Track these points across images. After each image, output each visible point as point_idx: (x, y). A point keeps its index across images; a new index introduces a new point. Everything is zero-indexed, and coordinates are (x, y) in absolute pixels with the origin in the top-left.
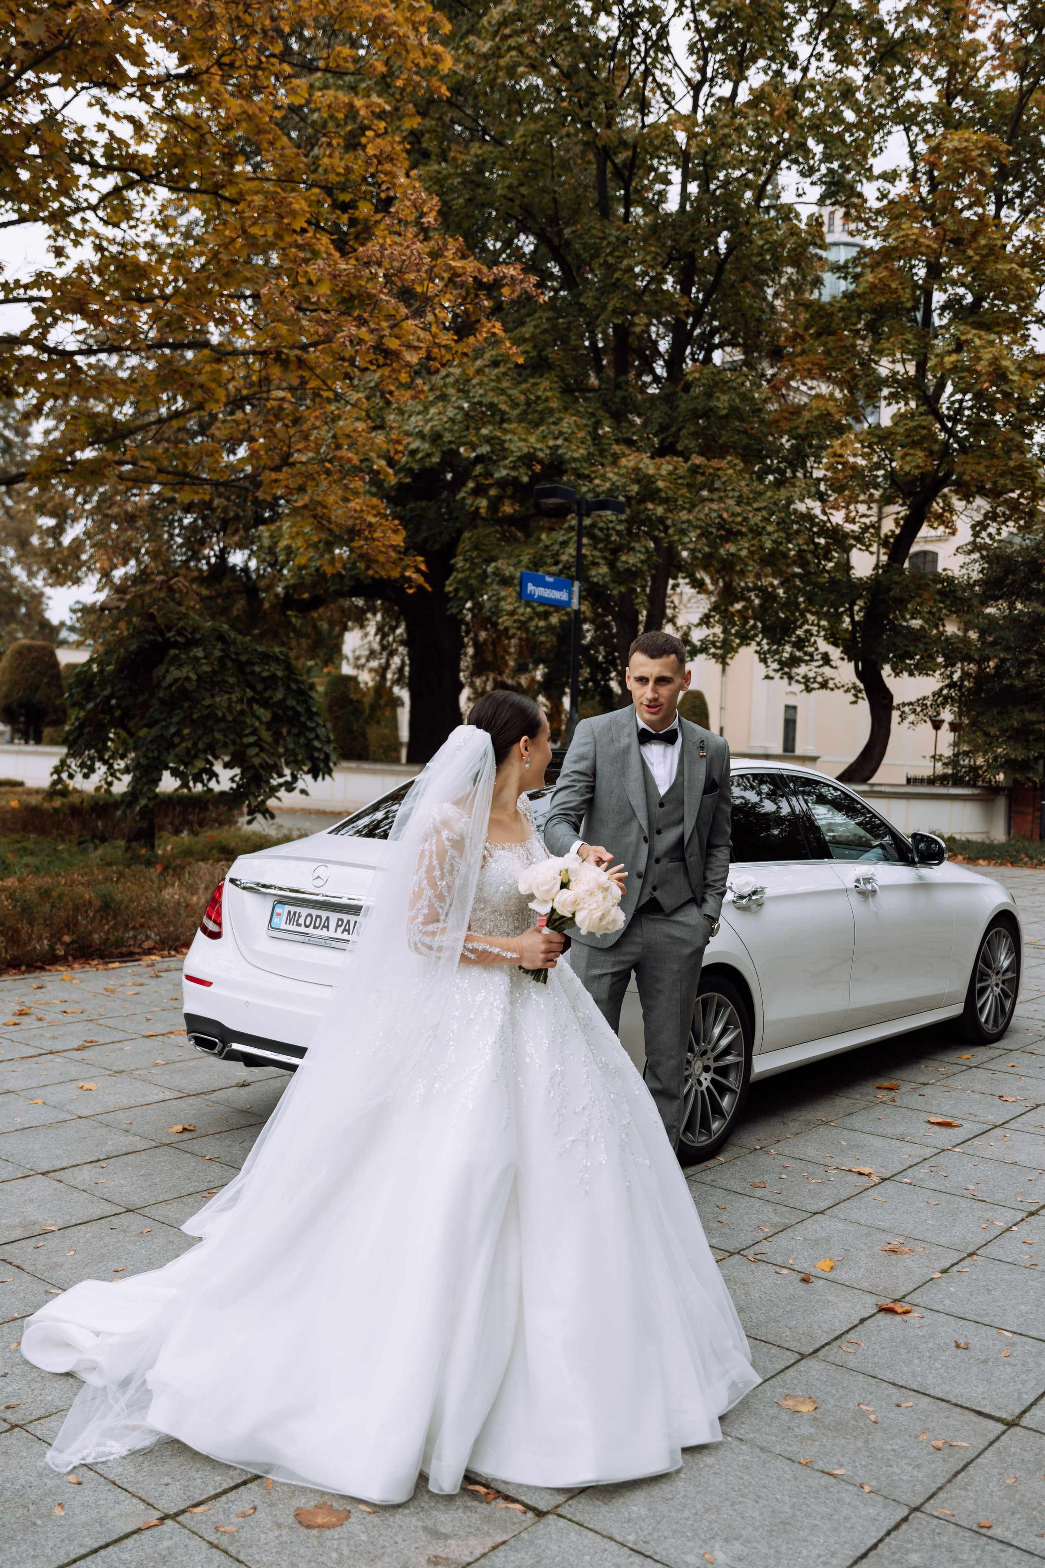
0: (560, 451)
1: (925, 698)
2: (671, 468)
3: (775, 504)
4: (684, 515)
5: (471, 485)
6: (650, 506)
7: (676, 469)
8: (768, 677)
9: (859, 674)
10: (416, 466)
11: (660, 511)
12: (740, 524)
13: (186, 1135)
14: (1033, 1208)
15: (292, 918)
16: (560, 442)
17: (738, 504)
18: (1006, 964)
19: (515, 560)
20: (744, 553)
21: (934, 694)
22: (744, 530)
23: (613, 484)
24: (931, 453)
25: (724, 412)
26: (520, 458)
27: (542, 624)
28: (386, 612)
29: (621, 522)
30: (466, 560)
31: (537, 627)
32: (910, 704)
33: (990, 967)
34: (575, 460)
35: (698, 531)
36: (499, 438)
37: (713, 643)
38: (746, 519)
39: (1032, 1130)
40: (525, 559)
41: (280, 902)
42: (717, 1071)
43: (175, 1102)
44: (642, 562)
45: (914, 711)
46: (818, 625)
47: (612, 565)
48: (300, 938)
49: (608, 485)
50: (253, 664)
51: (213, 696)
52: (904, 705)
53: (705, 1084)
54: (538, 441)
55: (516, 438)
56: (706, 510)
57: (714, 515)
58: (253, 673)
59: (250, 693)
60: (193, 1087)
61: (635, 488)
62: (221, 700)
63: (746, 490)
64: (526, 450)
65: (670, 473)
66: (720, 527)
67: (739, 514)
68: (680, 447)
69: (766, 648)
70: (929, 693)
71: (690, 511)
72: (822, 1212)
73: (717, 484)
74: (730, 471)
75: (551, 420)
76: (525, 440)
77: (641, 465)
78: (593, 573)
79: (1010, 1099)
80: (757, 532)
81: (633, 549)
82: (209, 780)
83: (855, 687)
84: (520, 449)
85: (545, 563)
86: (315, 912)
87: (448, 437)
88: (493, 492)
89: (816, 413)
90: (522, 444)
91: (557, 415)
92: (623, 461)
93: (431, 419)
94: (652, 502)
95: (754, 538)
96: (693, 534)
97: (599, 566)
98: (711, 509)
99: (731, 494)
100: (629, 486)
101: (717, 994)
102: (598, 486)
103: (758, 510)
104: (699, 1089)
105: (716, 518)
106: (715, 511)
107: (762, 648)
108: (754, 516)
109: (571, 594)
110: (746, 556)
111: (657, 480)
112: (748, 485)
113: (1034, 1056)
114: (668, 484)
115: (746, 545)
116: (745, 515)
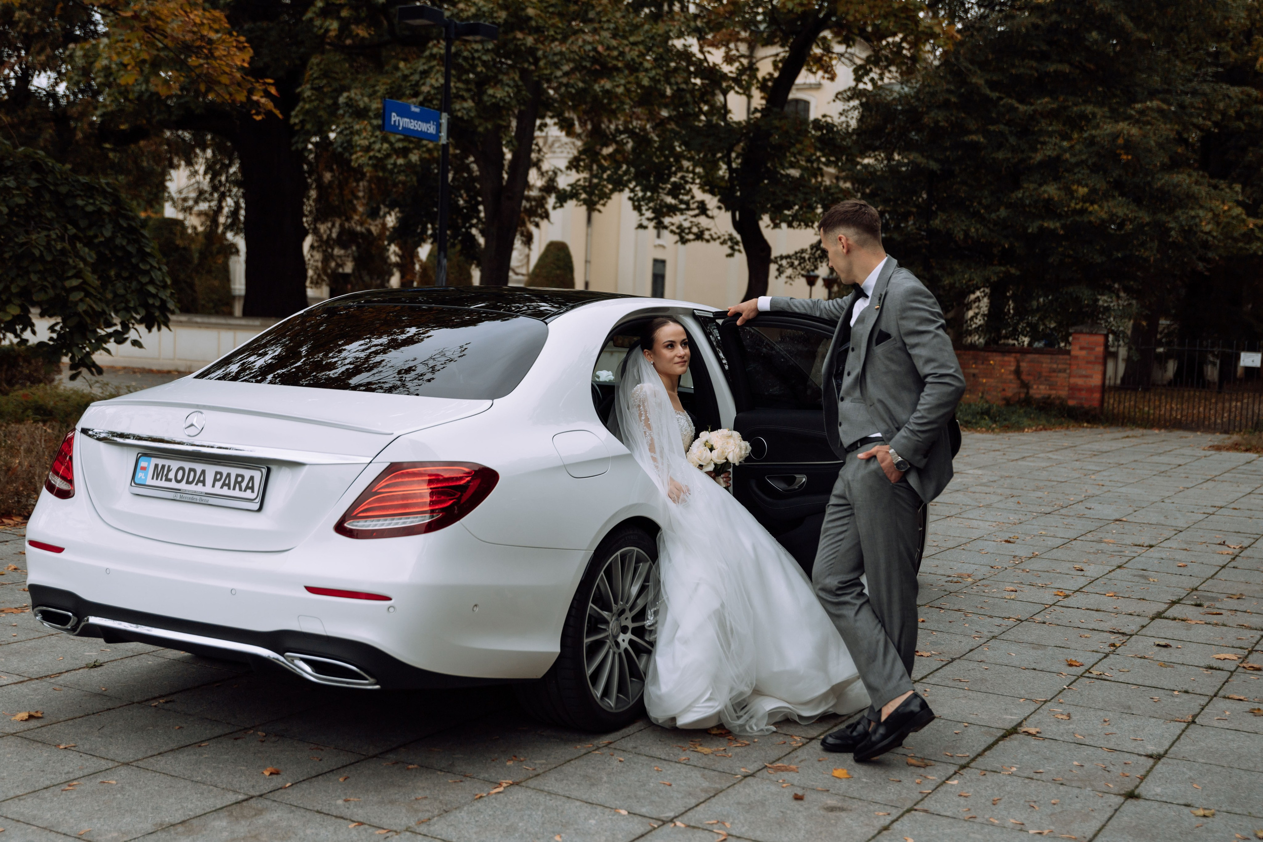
1: (803, 251)
3: (652, 38)
4: (556, 46)
6: (519, 35)
8: (641, 226)
9: (736, 225)
11: (530, 40)
12: (616, 58)
13: (33, 724)
14: (963, 762)
15: (159, 472)
17: (614, 36)
19: (370, 91)
20: (620, 90)
21: (812, 247)
22: (620, 65)
23: (479, 9)
27: (400, 161)
28: (218, 149)
29: (487, 51)
30: (312, 89)
31: (395, 164)
32: (788, 257)
35: (572, 65)
37: (583, 188)
38: (622, 54)
39: (951, 684)
40: (381, 89)
41: (145, 455)
42: (635, 631)
43: (14, 687)
44: (509, 96)
45: (792, 265)
46: (693, 172)
47: (478, 99)
48: (171, 495)
49: (473, 10)
50: (75, 197)
51: (27, 232)
52: (782, 257)
53: (623, 646)
56: (580, 42)
57: (588, 47)
58: (76, 206)
59: (72, 230)
60: (35, 670)
61: (503, 14)
62: (38, 237)
66: (594, 60)
67: (615, 48)
69: (640, 194)
70: (806, 246)
71: (561, 43)
72: (752, 775)
73: (591, 15)
78: (458, 107)
80: (634, 68)
81: (500, 82)
82: (24, 330)
83: (731, 238)
85: (404, 95)
86: (187, 465)
88: (344, 13)
94: (521, 30)
95: (631, 74)
96: (566, 68)
97: (464, 99)
98: (584, 41)
99: (606, 26)
100: (497, 12)
101: (636, 549)
102: (462, 10)
103: (635, 44)
104: (617, 651)
105: (590, 51)
106: (589, 43)
107: (635, 195)
108: (631, 50)
109: (439, 126)
110: (622, 94)
111: (527, 7)
112: (623, 17)
113: (942, 611)
114: (539, 12)
115: (623, 82)
116: (621, 49)
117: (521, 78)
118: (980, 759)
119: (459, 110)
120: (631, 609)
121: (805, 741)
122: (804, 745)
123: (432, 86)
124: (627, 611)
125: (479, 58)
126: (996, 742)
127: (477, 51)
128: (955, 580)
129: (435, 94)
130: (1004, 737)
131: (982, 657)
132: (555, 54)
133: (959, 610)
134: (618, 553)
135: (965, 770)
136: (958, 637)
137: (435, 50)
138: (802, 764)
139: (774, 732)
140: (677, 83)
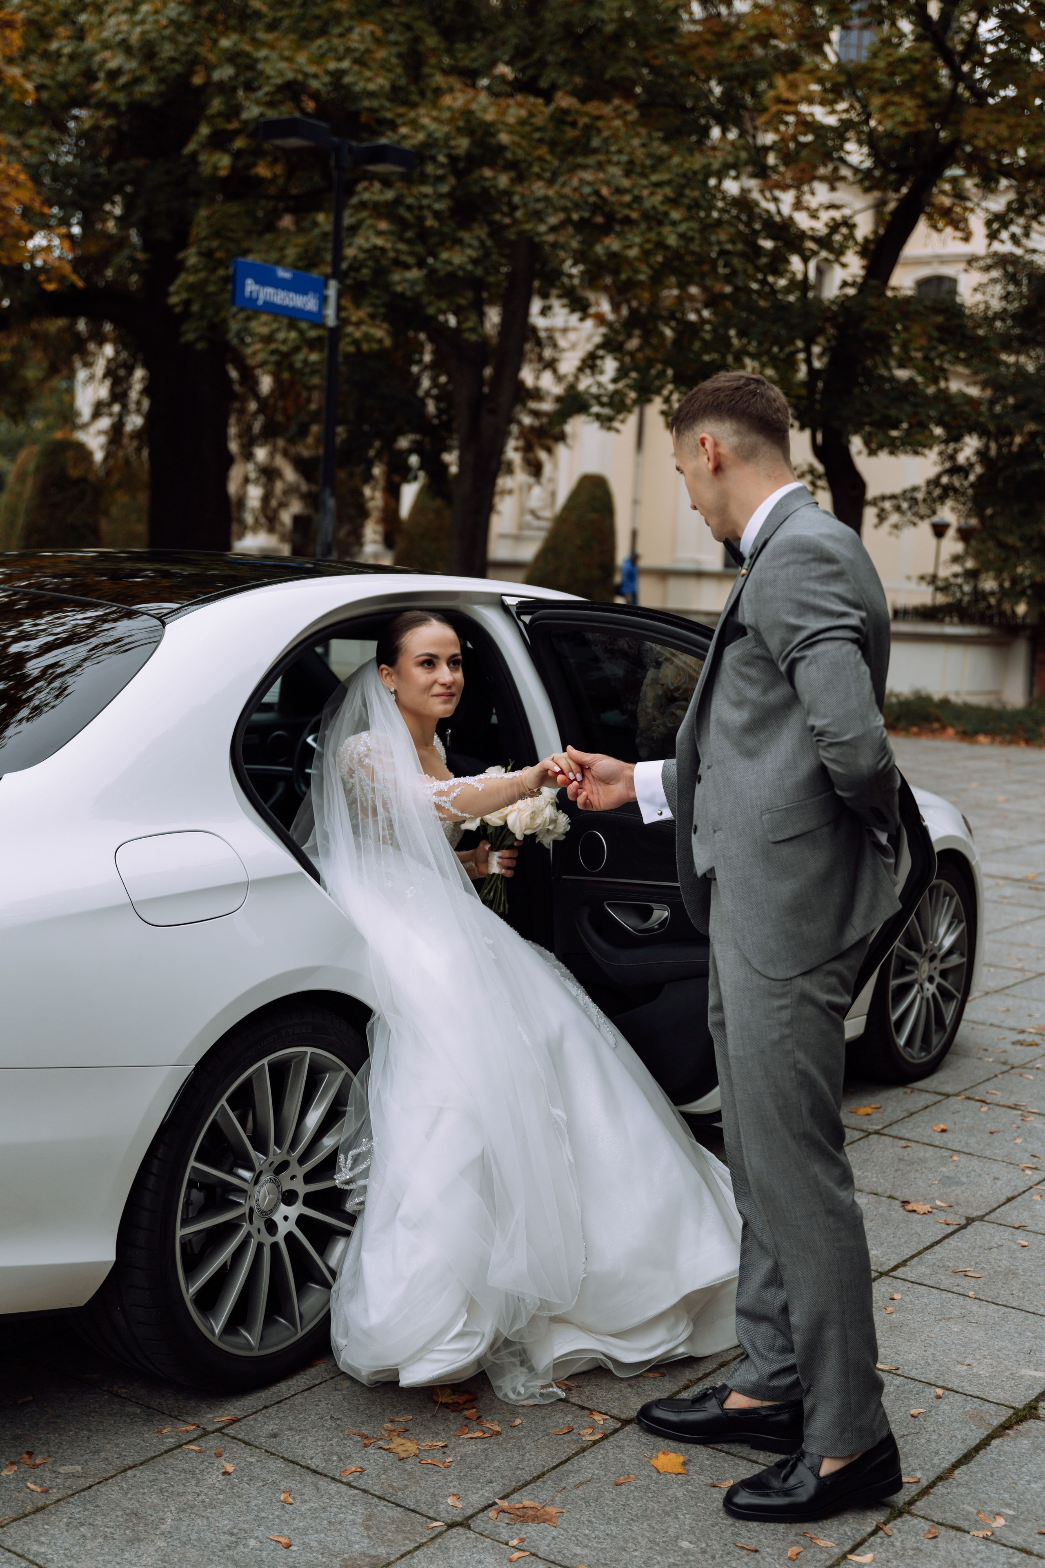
0: (347, 80)
1: (915, 489)
2: (523, 113)
3: (684, 175)
4: (539, 188)
5: (204, 130)
6: (488, 173)
7: (531, 115)
9: (818, 451)
10: (120, 98)
11: (503, 181)
12: (629, 206)
16: (345, 64)
17: (628, 174)
18: (948, 942)
20: (633, 253)
21: (929, 483)
22: (634, 215)
23: (430, 135)
24: (927, 104)
25: (610, 28)
26: (280, 89)
27: (314, 357)
29: (441, 196)
30: (201, 254)
31: (305, 362)
32: (893, 497)
33: (918, 949)
34: (371, 95)
35: (562, 216)
36: (247, 55)
37: (597, 398)
38: (638, 199)
39: (946, 1283)
42: (310, 1200)
44: (475, 262)
45: (898, 509)
49: (421, 136)
52: (883, 498)
53: (283, 1228)
54: (312, 61)
55: (274, 55)
56: (575, 182)
57: (587, 190)
61: (464, 142)
63: (640, 153)
64: (290, 75)
65: (522, 122)
66: (595, 208)
67: (626, 191)
68: (543, 84)
70: (920, 481)
71: (549, 182)
72: (465, 1523)
73: (596, 142)
74: (618, 123)
75: (337, 30)
76: (289, 60)
77: (474, 107)
78: (396, 277)
79: (922, 1208)
80: (654, 219)
81: (459, 242)
83: (812, 470)
84: (281, 73)
87: (167, 50)
88: (239, 143)
89: (752, 33)
90: (283, 65)
91: (346, 23)
92: (447, 100)
93: (143, 22)
94: (492, 165)
95: (650, 229)
96: (553, 220)
97: (407, 267)
98: (582, 181)
99: (615, 158)
100: (454, 138)
101: (309, 1050)
102: (405, 137)
103: (658, 185)
104: (268, 1240)
105: (589, 195)
106: (589, 183)
107: (671, 407)
108: (652, 194)
109: (323, 300)
110: (636, 259)
111: (499, 131)
112: (644, 145)
113: (985, 1108)
114: (517, 139)
115: (638, 240)
116: (636, 192)
117: (491, 235)
118: (940, 1489)
119: (399, 283)
120: (302, 1160)
121: (613, 1424)
122: (605, 1437)
123: (360, 248)
124: (294, 1164)
125: (429, 207)
126: (985, 1443)
127: (426, 196)
128: (1030, 1039)
129: (365, 260)
130: (1005, 1428)
131: (1024, 1218)
132: (538, 200)
133: (1015, 1107)
134: (265, 1061)
135: (899, 1522)
136: (996, 1168)
137: (366, 196)
138: (579, 1492)
139: (561, 1400)
140: (719, 243)
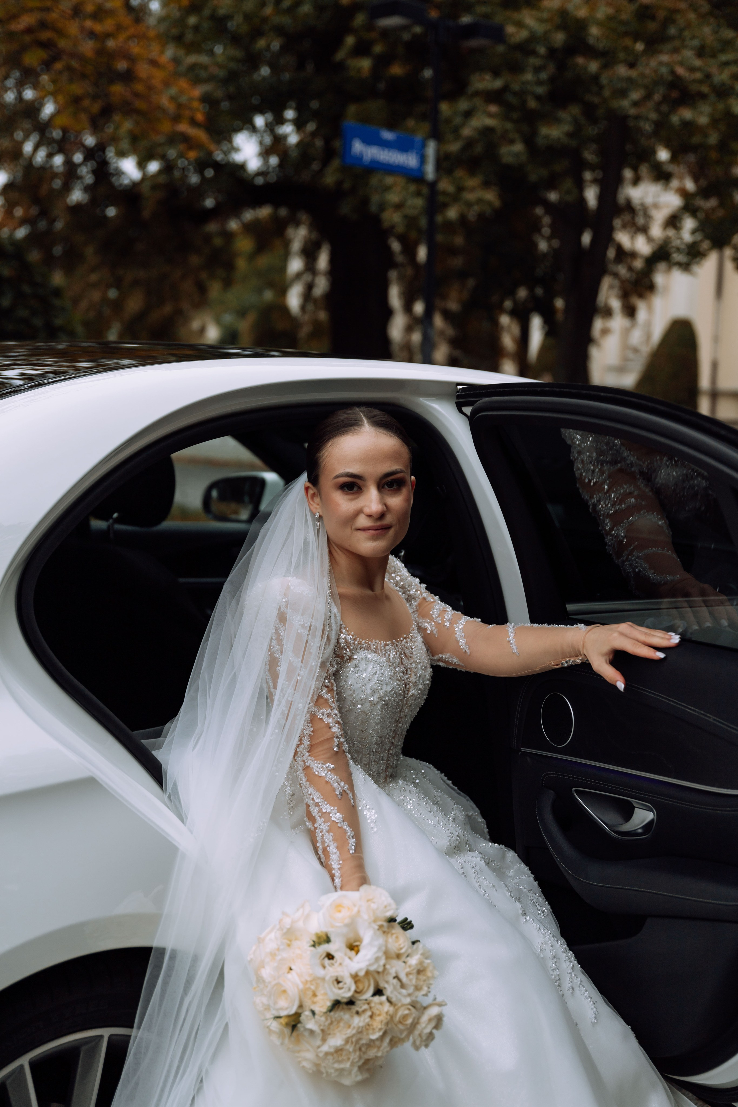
4: (622, 71)
5: (350, 40)
6: (580, 61)
10: (287, 21)
12: (700, 82)
17: (700, 55)
20: (704, 121)
22: (705, 90)
23: (532, 32)
29: (541, 82)
35: (642, 92)
37: (678, 248)
38: (708, 76)
44: (569, 135)
47: (529, 141)
49: (525, 33)
56: (654, 64)
57: (664, 70)
61: (561, 36)
63: (710, 39)
65: (610, 18)
66: (673, 86)
67: (700, 70)
71: (632, 65)
73: (672, 31)
74: (691, 15)
78: (504, 150)
80: (723, 92)
81: (556, 119)
88: (378, 49)
94: (583, 56)
95: (719, 101)
96: (635, 96)
97: (512, 142)
98: (661, 63)
99: (689, 43)
100: (553, 34)
102: (512, 35)
103: (726, 64)
105: (666, 74)
106: (666, 64)
108: (721, 71)
109: (423, 159)
110: (706, 125)
111: (589, 25)
112: (713, 32)
115: (708, 110)
116: (707, 70)
117: (583, 113)
119: (506, 155)
123: (475, 129)
125: (531, 92)
127: (528, 83)
129: (478, 138)
132: (622, 81)
137: (479, 85)
